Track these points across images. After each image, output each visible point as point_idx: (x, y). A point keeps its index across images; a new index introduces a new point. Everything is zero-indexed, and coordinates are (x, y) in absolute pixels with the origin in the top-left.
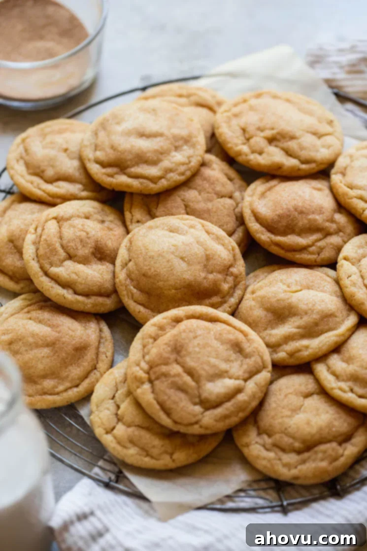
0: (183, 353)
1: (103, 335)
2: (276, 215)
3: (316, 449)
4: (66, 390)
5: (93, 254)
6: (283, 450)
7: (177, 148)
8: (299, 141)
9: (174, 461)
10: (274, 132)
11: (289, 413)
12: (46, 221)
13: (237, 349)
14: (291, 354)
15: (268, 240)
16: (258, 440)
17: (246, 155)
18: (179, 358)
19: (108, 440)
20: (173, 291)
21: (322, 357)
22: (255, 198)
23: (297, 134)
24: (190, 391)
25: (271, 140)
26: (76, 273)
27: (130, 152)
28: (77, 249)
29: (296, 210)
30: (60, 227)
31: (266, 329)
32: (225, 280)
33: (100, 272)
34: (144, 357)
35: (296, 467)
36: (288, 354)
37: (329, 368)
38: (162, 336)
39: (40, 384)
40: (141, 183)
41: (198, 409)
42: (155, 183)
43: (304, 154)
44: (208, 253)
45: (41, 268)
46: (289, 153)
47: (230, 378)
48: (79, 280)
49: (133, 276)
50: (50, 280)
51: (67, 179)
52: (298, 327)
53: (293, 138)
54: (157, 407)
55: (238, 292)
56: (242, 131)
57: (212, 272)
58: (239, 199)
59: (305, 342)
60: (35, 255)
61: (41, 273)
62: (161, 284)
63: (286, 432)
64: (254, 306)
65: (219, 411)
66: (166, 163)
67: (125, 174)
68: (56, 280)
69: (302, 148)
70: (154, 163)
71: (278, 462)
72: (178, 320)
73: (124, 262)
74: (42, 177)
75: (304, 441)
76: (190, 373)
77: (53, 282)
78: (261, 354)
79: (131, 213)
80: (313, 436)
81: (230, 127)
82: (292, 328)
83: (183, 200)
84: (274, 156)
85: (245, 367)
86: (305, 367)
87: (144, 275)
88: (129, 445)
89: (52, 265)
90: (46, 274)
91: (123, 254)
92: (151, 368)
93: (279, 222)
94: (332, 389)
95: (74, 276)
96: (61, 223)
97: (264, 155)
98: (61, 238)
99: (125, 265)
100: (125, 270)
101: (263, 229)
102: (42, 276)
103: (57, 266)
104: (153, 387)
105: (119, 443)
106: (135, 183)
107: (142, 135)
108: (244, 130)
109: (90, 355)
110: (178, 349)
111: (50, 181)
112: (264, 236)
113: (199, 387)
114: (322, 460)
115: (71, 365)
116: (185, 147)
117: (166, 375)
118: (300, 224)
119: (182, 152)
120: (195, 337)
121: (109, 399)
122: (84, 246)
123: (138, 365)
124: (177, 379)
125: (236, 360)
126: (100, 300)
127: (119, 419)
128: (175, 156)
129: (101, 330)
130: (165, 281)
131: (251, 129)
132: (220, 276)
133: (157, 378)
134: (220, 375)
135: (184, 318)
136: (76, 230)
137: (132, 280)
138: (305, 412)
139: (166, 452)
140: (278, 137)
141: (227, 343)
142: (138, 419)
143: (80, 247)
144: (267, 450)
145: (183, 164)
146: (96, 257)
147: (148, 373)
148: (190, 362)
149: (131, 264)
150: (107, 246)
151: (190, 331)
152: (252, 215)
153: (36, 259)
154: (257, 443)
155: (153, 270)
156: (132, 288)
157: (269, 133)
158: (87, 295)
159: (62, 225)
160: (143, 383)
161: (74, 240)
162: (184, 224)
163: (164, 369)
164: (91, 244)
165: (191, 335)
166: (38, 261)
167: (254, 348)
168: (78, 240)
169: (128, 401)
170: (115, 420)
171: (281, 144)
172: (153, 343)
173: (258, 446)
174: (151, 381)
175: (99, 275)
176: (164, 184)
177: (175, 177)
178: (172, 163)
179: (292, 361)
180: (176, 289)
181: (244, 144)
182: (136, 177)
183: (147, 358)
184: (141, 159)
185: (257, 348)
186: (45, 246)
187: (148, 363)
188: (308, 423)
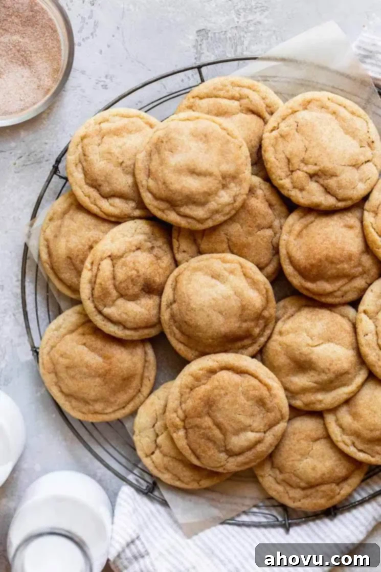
0: (214, 408)
1: (148, 359)
2: (309, 264)
3: (318, 488)
4: (114, 411)
5: (143, 289)
6: (291, 486)
7: (224, 187)
8: (339, 178)
9: (200, 486)
10: (316, 168)
11: (299, 457)
12: (102, 259)
13: (261, 404)
14: (307, 405)
15: (299, 284)
16: (271, 473)
17: (288, 190)
18: (210, 412)
19: (147, 462)
20: (210, 340)
21: (334, 410)
22: (292, 238)
23: (338, 172)
24: (218, 442)
25: (312, 176)
26: (126, 314)
27: (180, 193)
28: (128, 289)
29: (327, 259)
30: (114, 266)
31: (288, 375)
32: (257, 325)
33: (148, 308)
34: (181, 404)
35: (300, 501)
36: (303, 403)
37: (337, 420)
38: (197, 387)
39: (92, 405)
40: (189, 223)
41: (223, 456)
42: (202, 223)
43: (341, 193)
44: (244, 303)
45: (96, 307)
46: (327, 191)
47: (252, 431)
48: (129, 319)
49: (177, 318)
50: (103, 318)
51: (122, 196)
52: (316, 382)
53: (333, 175)
54: (190, 452)
55: (268, 332)
56: (286, 161)
57: (246, 321)
58: (277, 229)
59: (320, 396)
60: (90, 296)
61: (96, 313)
62: (200, 334)
63: (295, 473)
64: (280, 352)
65: (240, 459)
66: (213, 205)
67: (174, 210)
68: (108, 318)
69: (340, 187)
70: (202, 204)
71: (286, 495)
72: (212, 372)
73: (169, 302)
74: (98, 190)
75: (308, 483)
76: (219, 426)
77: (106, 321)
78: (280, 409)
79: (178, 240)
80: (316, 479)
81: (276, 151)
82: (310, 382)
83: (226, 234)
84: (314, 194)
85: (266, 421)
86: (318, 415)
87: (186, 322)
88: (164, 471)
89: (105, 306)
90: (100, 312)
91: (168, 293)
92: (186, 417)
93: (311, 270)
94: (337, 441)
95: (124, 316)
96: (115, 261)
97: (304, 193)
98: (114, 278)
99: (170, 305)
100: (169, 310)
101: (296, 273)
102: (96, 315)
103: (110, 306)
104: (186, 433)
105: (156, 467)
106: (183, 222)
107: (193, 172)
108: (289, 161)
109: (135, 383)
110: (209, 404)
111: (106, 196)
112: (296, 280)
113: (225, 440)
114: (322, 497)
115: (119, 392)
116: (232, 185)
117: (198, 426)
118: (329, 273)
119: (228, 191)
120: (226, 394)
121: (150, 428)
122: (134, 285)
123: (176, 411)
124: (207, 431)
125: (259, 413)
126: (146, 331)
127: (157, 446)
128: (222, 196)
129: (146, 353)
130: (204, 333)
131: (296, 162)
132: (252, 324)
133: (191, 428)
134: (245, 429)
135: (218, 370)
136: (128, 269)
137: (175, 322)
138: (312, 457)
139: (194, 480)
140: (320, 173)
141: (252, 399)
142: (173, 453)
143: (131, 286)
144: (278, 483)
145: (229, 204)
146: (144, 291)
147: (183, 421)
148: (220, 418)
149: (175, 306)
150: (154, 282)
151: (222, 389)
152: (287, 257)
153: (91, 299)
154: (270, 475)
155: (193, 320)
156: (174, 328)
157: (311, 169)
158: (135, 329)
159: (116, 264)
160: (178, 429)
161: (125, 281)
162: (225, 269)
163: (198, 421)
164: (141, 282)
165: (222, 392)
166: (93, 301)
167: (276, 403)
168: (130, 280)
169: (165, 434)
170: (154, 446)
171: (321, 181)
172: (189, 393)
173: (271, 479)
174: (185, 428)
175: (147, 312)
176: (210, 224)
177: (220, 218)
178: (218, 204)
179: (307, 409)
180: (213, 339)
181: (287, 176)
182: (185, 216)
183: (183, 406)
184: (191, 200)
185: (277, 404)
186: (100, 289)
187: (184, 412)
188: (314, 469)
